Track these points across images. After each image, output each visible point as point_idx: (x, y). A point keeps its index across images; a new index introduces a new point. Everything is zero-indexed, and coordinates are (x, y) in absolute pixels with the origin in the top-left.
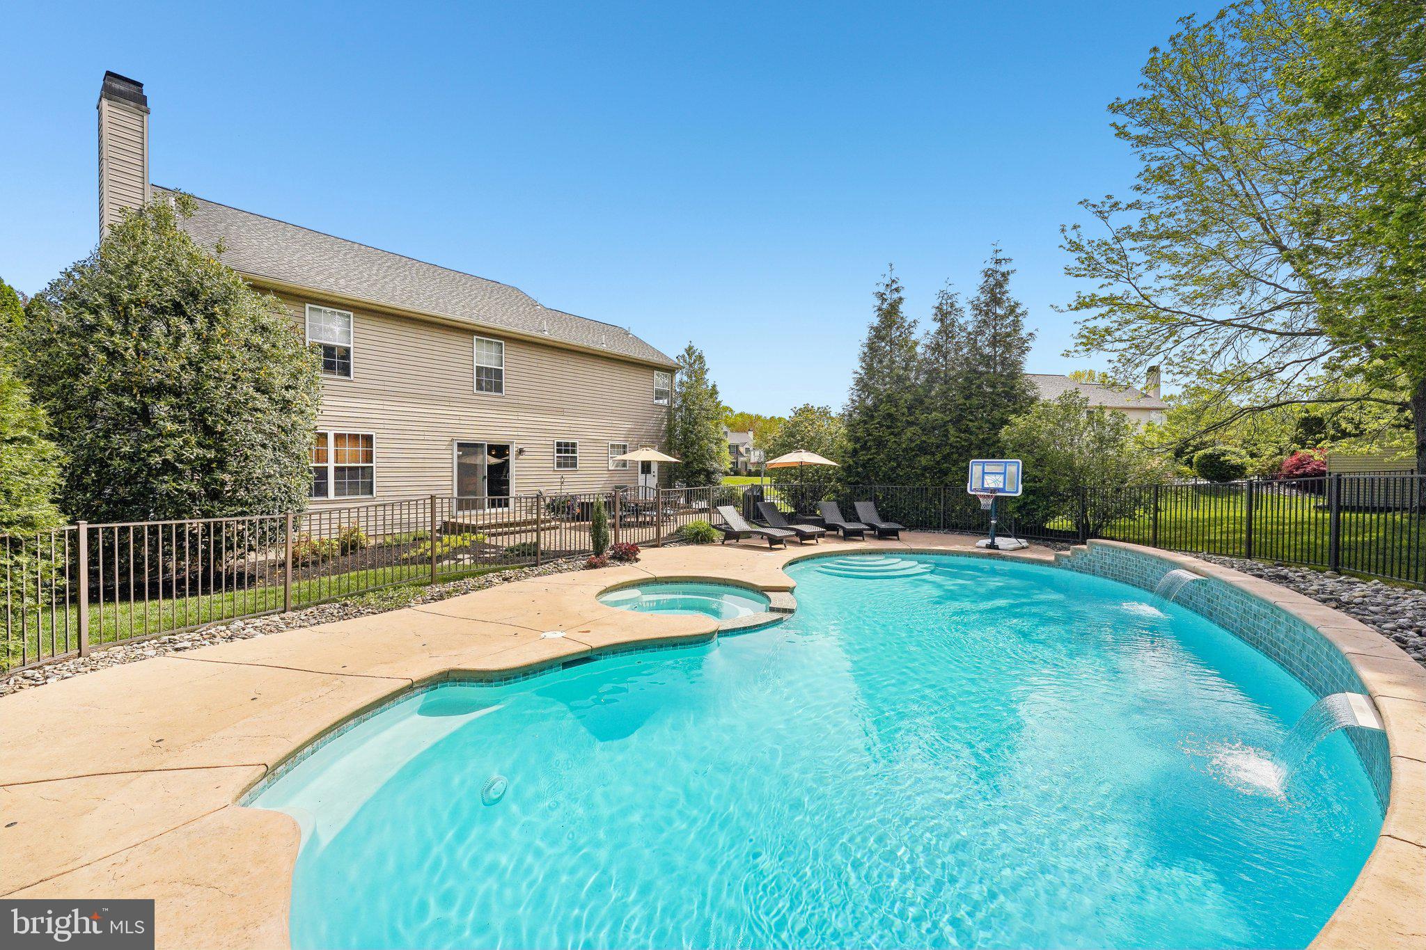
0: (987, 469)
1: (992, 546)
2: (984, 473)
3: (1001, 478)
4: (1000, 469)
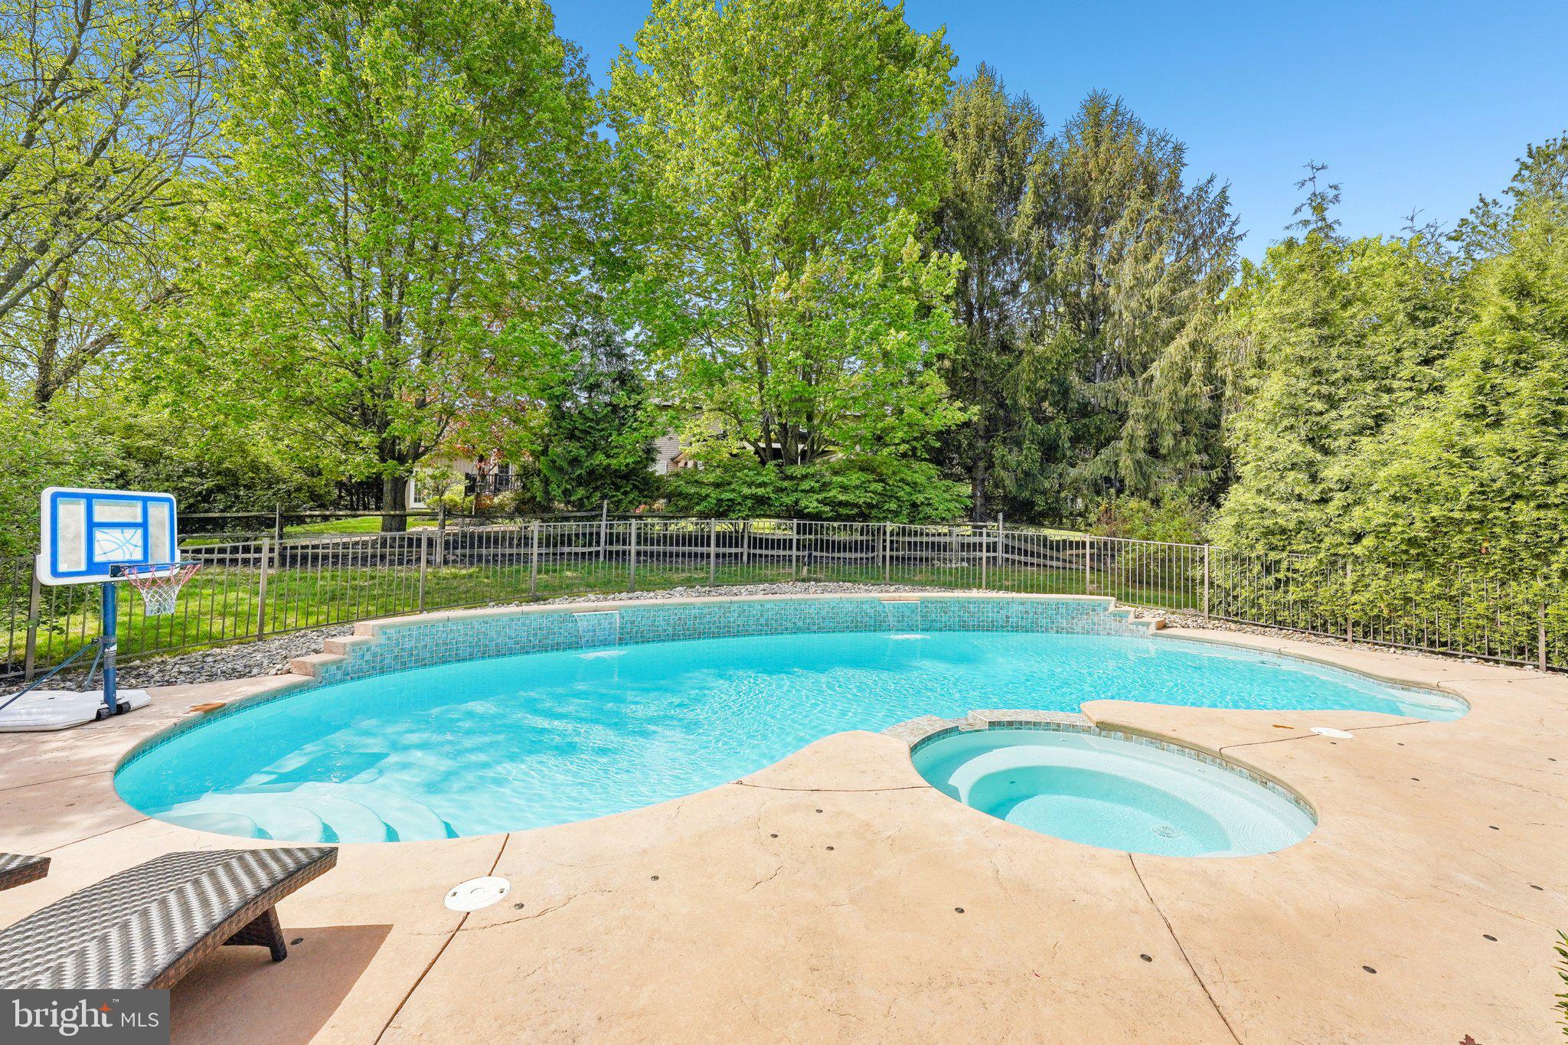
0: (101, 515)
2: (90, 526)
3: (137, 535)
4: (133, 513)
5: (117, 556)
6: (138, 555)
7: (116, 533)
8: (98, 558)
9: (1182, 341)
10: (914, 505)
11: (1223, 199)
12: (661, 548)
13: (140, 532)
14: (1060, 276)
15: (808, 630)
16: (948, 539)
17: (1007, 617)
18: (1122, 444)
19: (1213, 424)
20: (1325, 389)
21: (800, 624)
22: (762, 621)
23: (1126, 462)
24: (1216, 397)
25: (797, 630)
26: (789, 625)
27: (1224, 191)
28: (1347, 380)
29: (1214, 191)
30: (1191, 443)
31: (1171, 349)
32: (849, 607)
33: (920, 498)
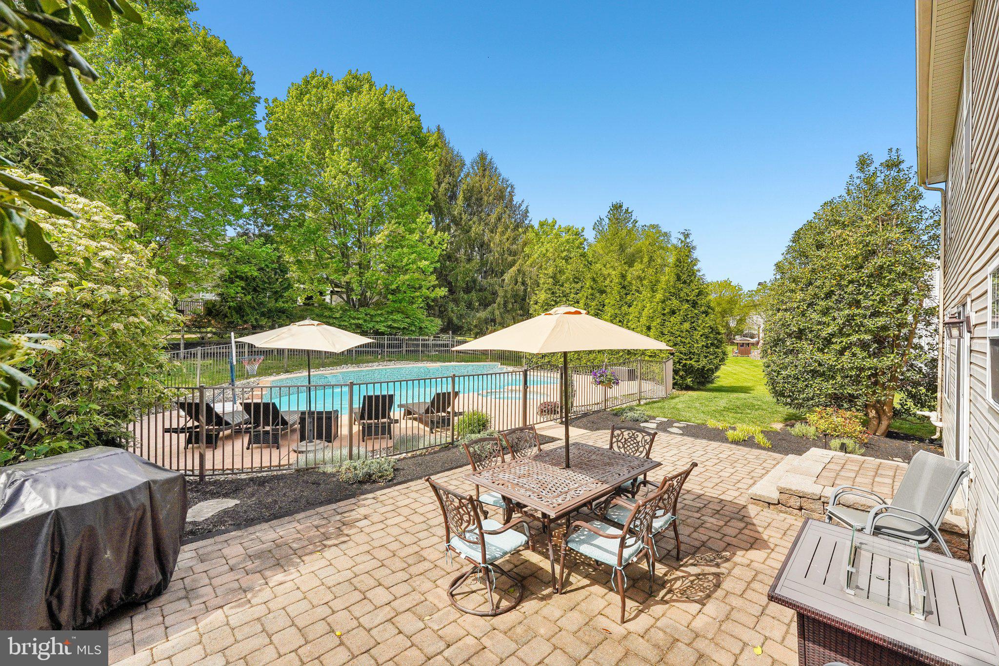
9: (514, 268)
10: (421, 328)
11: (527, 211)
12: (367, 349)
14: (473, 234)
16: (427, 342)
18: (495, 305)
19: (524, 299)
20: (554, 299)
23: (497, 312)
24: (525, 290)
27: (527, 207)
28: (560, 296)
29: (523, 207)
30: (517, 306)
31: (512, 270)
33: (424, 325)
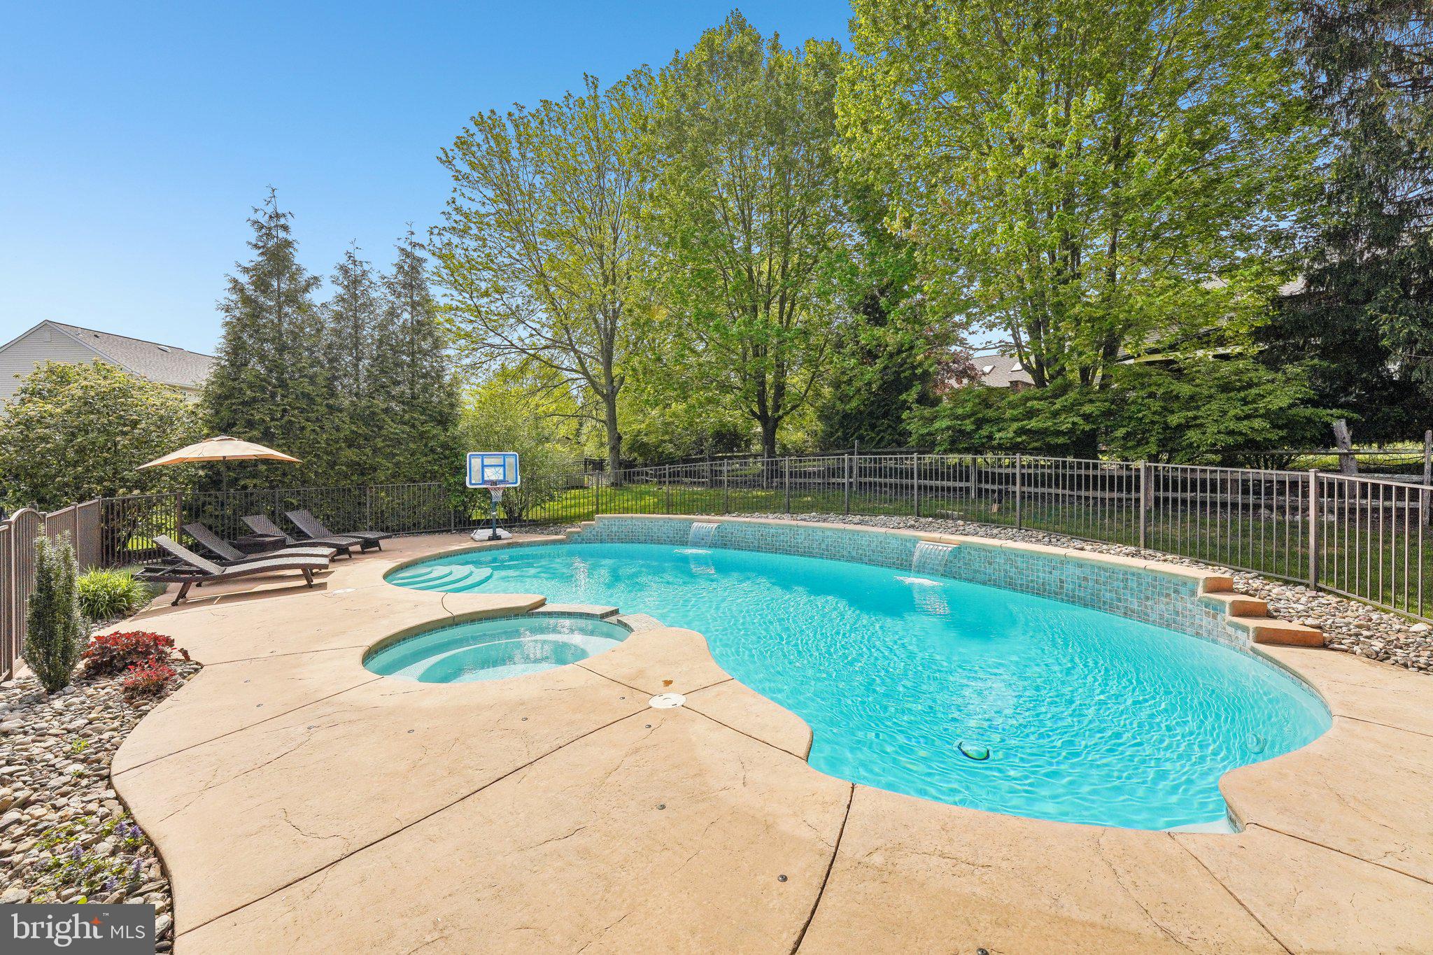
0: (487, 462)
1: (495, 537)
2: (483, 466)
3: (501, 470)
4: (499, 461)
5: (494, 478)
6: (501, 478)
7: (493, 469)
8: (486, 478)
13: (502, 469)
15: (859, 560)
17: (1062, 581)
21: (854, 554)
22: (823, 546)
25: (851, 559)
26: (845, 553)
32: (894, 544)
